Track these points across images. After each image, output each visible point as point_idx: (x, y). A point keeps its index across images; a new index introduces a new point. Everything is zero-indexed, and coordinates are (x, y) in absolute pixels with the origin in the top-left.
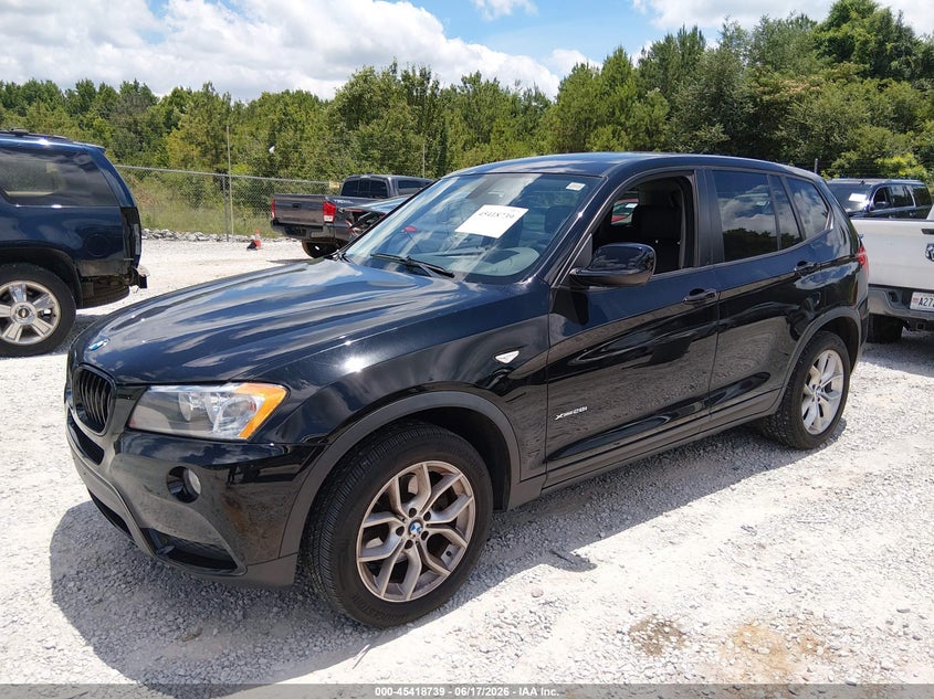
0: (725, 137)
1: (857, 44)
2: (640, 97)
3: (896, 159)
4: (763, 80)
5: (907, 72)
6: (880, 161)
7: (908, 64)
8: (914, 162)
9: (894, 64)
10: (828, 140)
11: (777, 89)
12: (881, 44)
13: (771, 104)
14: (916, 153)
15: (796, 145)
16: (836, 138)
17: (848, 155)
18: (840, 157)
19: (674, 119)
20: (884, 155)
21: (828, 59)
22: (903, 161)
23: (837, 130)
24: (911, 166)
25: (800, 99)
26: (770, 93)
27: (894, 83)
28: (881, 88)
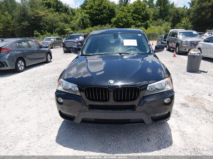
0: (29, 25)
1: (52, 4)
2: (2, 14)
3: (67, 29)
4: (34, 11)
5: (63, 11)
6: (64, 30)
7: (63, 9)
8: (71, 30)
9: (60, 9)
10: (52, 25)
11: (38, 14)
12: (57, 5)
13: (37, 17)
14: (70, 28)
15: (46, 26)
16: (54, 25)
17: (58, 28)
18: (56, 29)
19: (14, 20)
20: (65, 28)
21: (47, 7)
22: (69, 30)
23: (54, 23)
24: (71, 31)
25: (44, 16)
26: (37, 14)
27: (62, 13)
28: (60, 14)
